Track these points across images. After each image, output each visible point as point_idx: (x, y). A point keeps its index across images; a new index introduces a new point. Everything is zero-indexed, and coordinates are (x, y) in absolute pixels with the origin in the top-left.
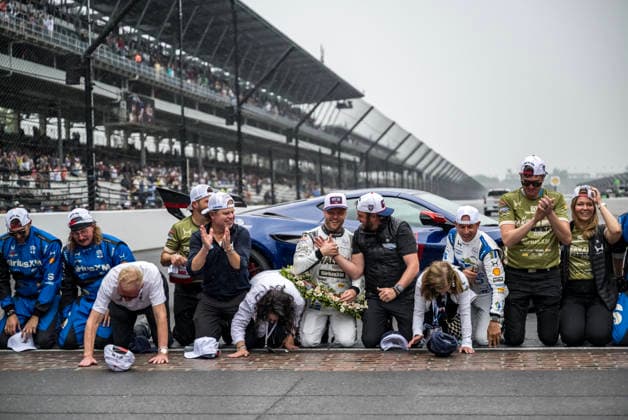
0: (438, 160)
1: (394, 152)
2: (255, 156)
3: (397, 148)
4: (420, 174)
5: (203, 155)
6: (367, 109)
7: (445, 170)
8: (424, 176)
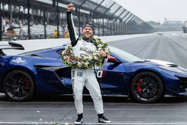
1: (109, 9)
2: (39, 11)
3: (110, 7)
4: (121, 20)
5: (13, 10)
7: (133, 19)
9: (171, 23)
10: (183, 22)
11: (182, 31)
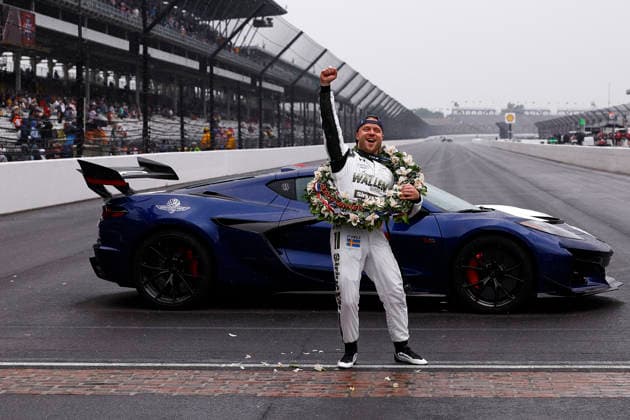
0: (374, 93)
4: (353, 108)
5: (102, 82)
6: (296, 34)
7: (383, 104)
8: (358, 111)
9: (468, 113)
10: (499, 112)
11: (494, 133)
